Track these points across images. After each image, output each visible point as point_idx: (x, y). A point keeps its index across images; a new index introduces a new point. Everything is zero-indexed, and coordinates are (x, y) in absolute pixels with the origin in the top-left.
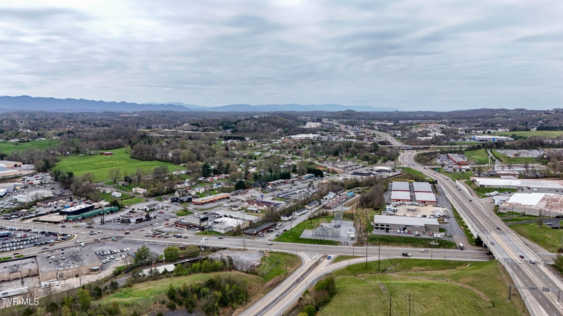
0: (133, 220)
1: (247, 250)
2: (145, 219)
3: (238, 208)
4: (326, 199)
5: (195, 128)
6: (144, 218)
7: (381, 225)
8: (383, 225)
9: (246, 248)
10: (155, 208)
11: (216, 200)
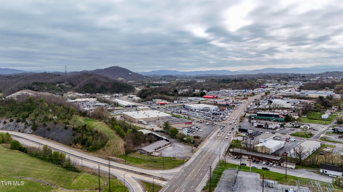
10: (302, 127)
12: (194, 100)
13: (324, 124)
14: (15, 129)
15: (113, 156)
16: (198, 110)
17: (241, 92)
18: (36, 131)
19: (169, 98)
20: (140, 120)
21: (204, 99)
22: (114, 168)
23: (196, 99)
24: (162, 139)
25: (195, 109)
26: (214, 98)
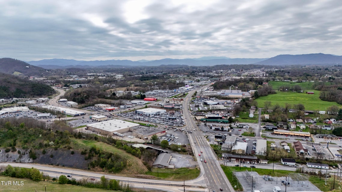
3: (283, 144)
6: (220, 129)
10: (244, 127)
11: (291, 135)
12: (139, 104)
13: (255, 123)
14: (8, 160)
15: (140, 174)
16: (152, 116)
17: (172, 92)
18: (37, 159)
19: (111, 102)
20: (115, 133)
21: (147, 102)
22: (154, 184)
23: (141, 103)
24: (163, 152)
25: (149, 115)
26: (155, 100)
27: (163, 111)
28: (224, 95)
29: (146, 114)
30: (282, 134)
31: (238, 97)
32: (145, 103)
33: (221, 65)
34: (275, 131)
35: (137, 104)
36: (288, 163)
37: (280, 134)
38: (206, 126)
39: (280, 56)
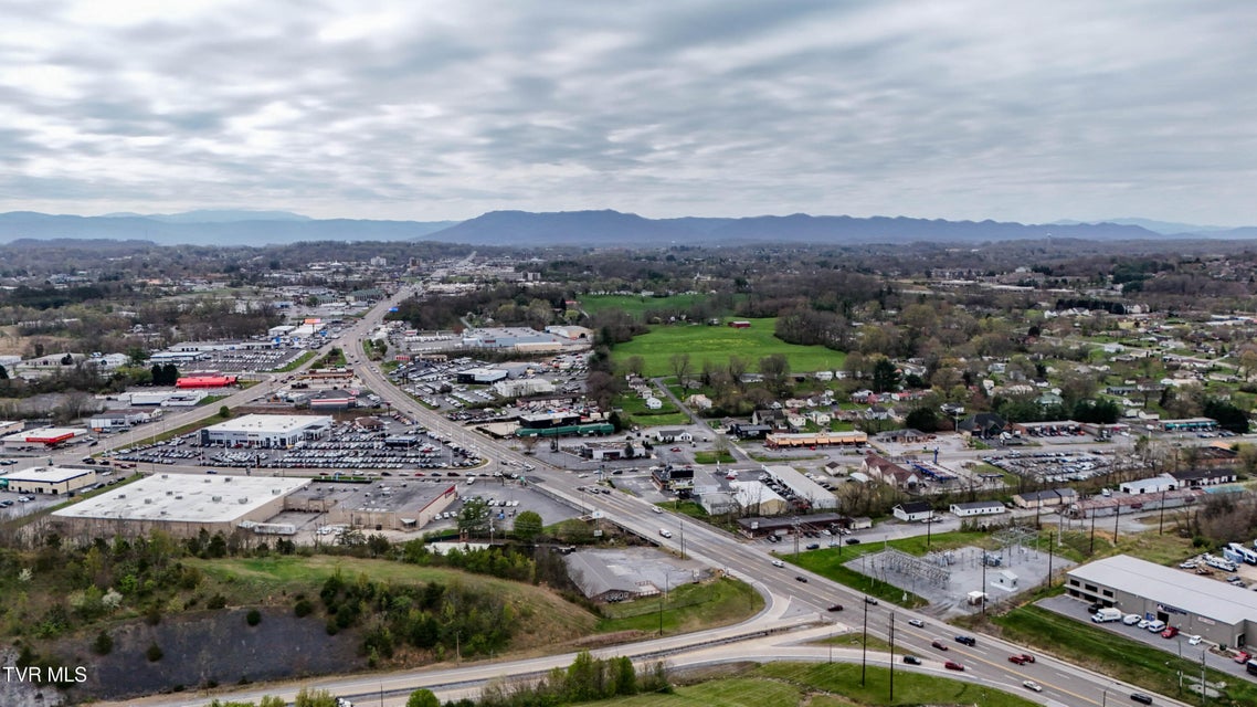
0: (598, 454)
1: (689, 558)
2: (625, 456)
3: (837, 470)
4: (1126, 490)
5: (1041, 279)
6: (622, 453)
7: (1088, 587)
8: (1095, 589)
9: (688, 552)
10: (677, 438)
11: (822, 444)
12: (173, 403)
17: (267, 347)
20: (245, 525)
21: (201, 394)
23: (178, 399)
26: (232, 383)
27: (325, 421)
28: (494, 345)
29: (262, 438)
30: (799, 446)
31: (550, 349)
32: (198, 399)
33: (318, 244)
34: (774, 438)
35: (164, 404)
36: (918, 516)
37: (792, 446)
38: (557, 451)
39: (495, 214)
